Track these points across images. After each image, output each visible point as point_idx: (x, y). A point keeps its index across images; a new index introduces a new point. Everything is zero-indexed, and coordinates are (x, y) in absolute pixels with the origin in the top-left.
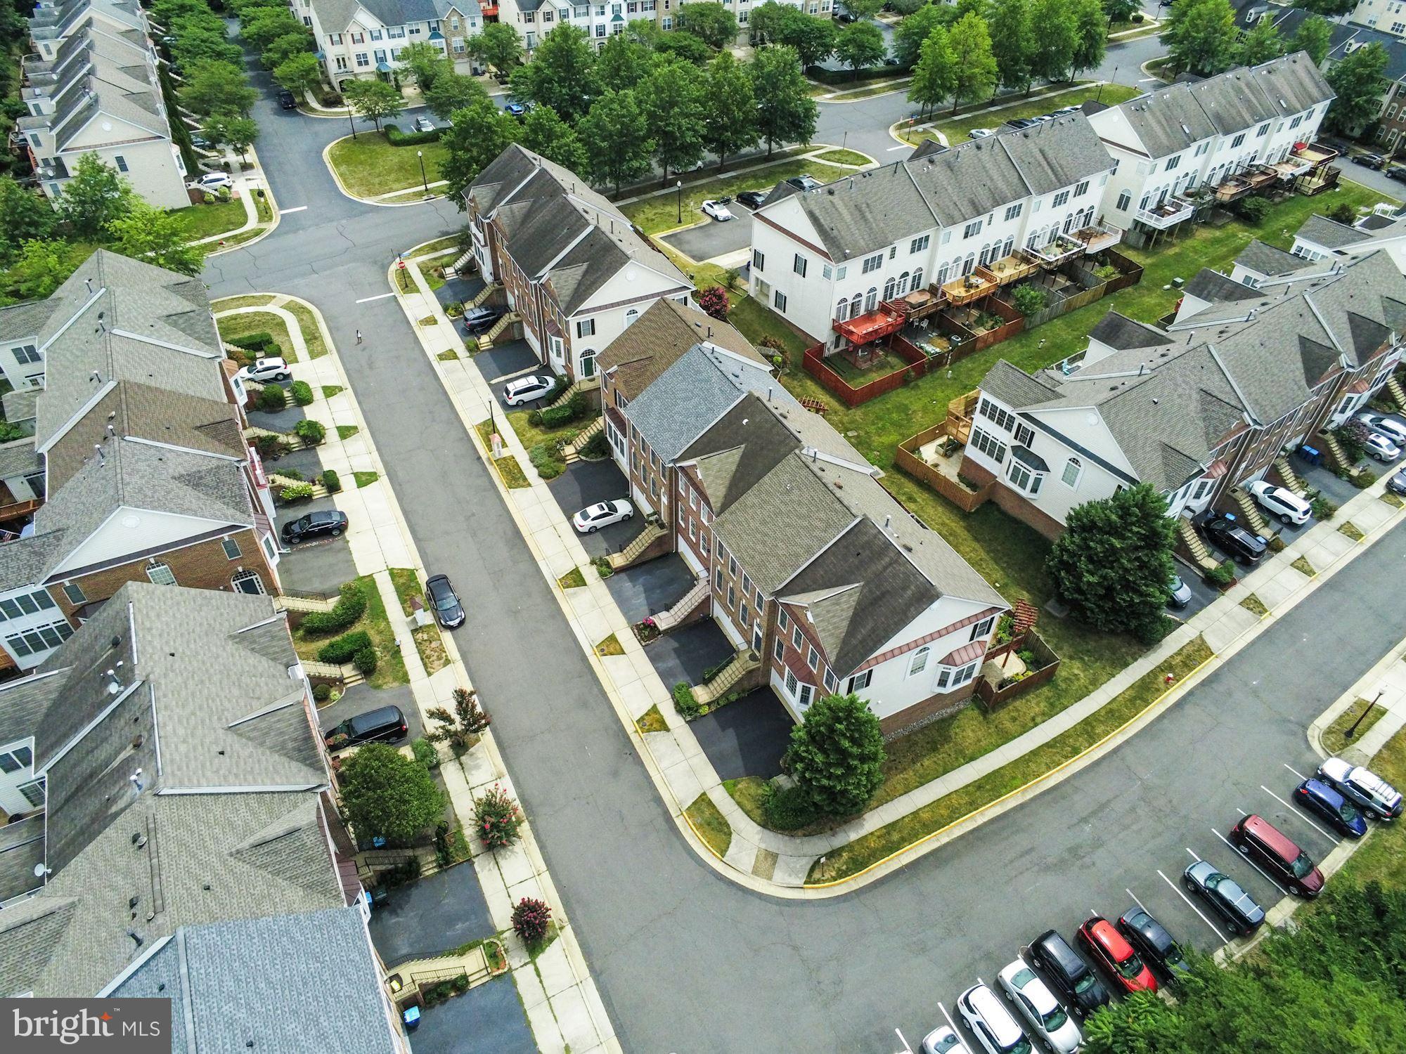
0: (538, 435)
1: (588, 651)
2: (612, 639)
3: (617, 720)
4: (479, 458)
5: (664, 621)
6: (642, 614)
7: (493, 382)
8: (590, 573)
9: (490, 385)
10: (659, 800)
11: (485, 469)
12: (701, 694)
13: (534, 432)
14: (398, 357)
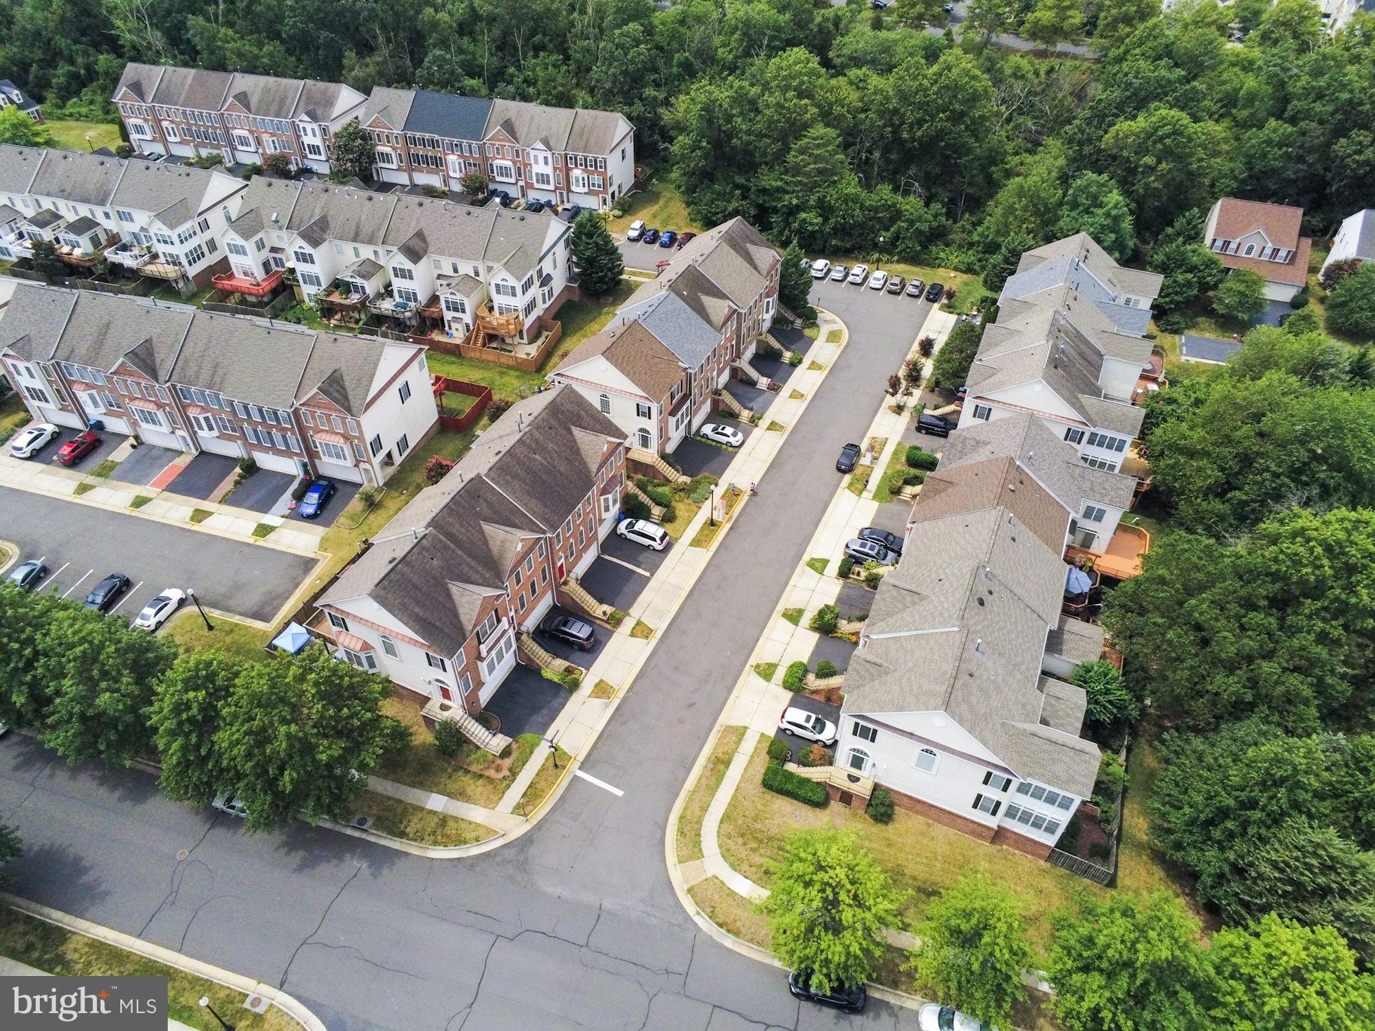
0: (681, 508)
1: (807, 402)
2: (791, 397)
3: (827, 377)
4: (731, 528)
5: (763, 382)
6: (768, 394)
7: (647, 574)
8: (764, 423)
9: (652, 575)
10: (843, 352)
11: (740, 515)
12: (787, 356)
13: (678, 513)
14: (676, 669)
